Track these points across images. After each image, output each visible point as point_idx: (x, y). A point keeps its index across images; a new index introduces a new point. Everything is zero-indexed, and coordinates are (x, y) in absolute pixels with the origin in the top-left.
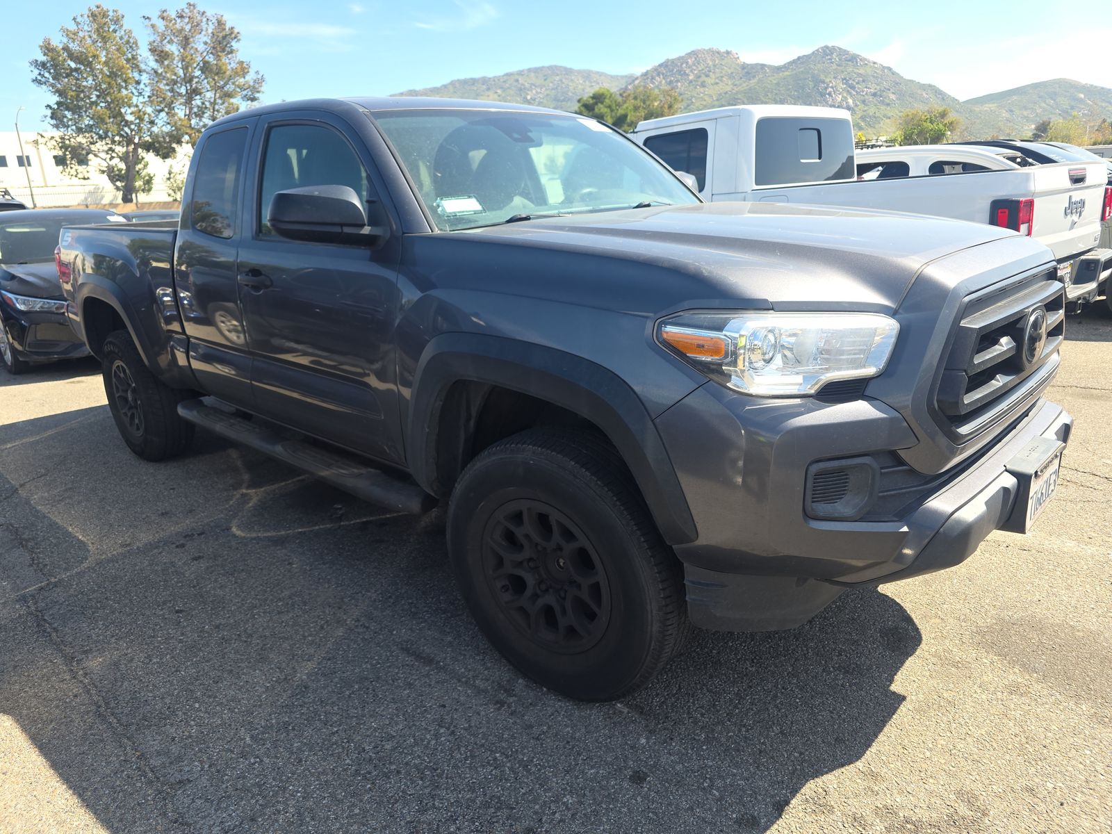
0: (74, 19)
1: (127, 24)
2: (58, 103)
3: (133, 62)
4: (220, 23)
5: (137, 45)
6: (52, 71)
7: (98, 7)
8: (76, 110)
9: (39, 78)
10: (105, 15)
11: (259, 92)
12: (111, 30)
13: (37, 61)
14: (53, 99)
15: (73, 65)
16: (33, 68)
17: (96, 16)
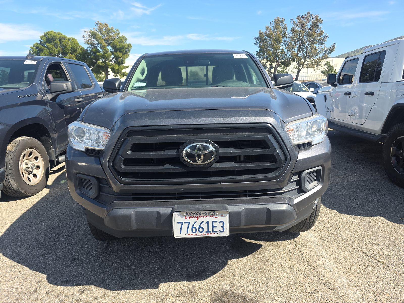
0: (270, 23)
1: (285, 23)
2: (260, 50)
3: (284, 35)
4: (316, 18)
5: (286, 29)
6: (259, 40)
7: (277, 18)
8: (264, 52)
9: (256, 43)
10: (279, 20)
11: (325, 41)
12: (280, 25)
13: (256, 37)
14: (258, 49)
15: (267, 38)
16: (254, 40)
17: (276, 21)
